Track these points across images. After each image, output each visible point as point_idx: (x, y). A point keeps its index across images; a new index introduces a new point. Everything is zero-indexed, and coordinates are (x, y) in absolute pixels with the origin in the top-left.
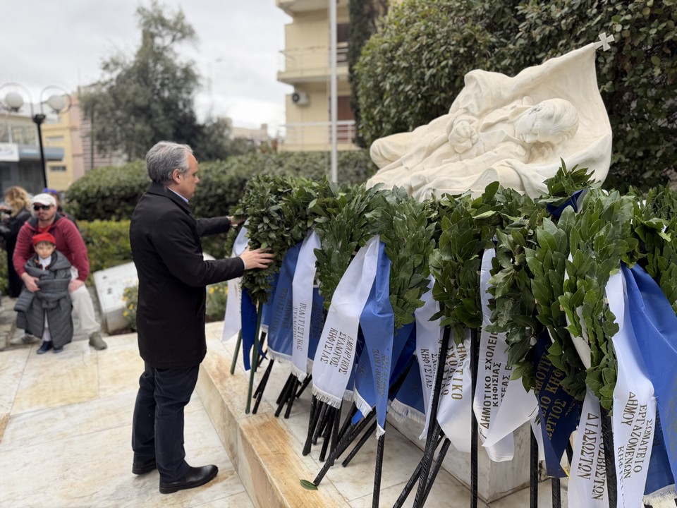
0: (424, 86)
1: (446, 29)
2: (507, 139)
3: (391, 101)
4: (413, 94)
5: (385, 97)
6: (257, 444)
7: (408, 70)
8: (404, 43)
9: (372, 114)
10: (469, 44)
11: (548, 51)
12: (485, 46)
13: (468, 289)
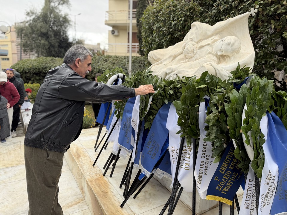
0: (171, 29)
1: (181, 4)
2: (210, 53)
3: (156, 34)
4: (166, 32)
5: (153, 33)
6: (94, 188)
7: (164, 21)
8: (163, 9)
9: (147, 40)
10: (191, 11)
11: (226, 16)
12: (199, 12)
13: (194, 121)
